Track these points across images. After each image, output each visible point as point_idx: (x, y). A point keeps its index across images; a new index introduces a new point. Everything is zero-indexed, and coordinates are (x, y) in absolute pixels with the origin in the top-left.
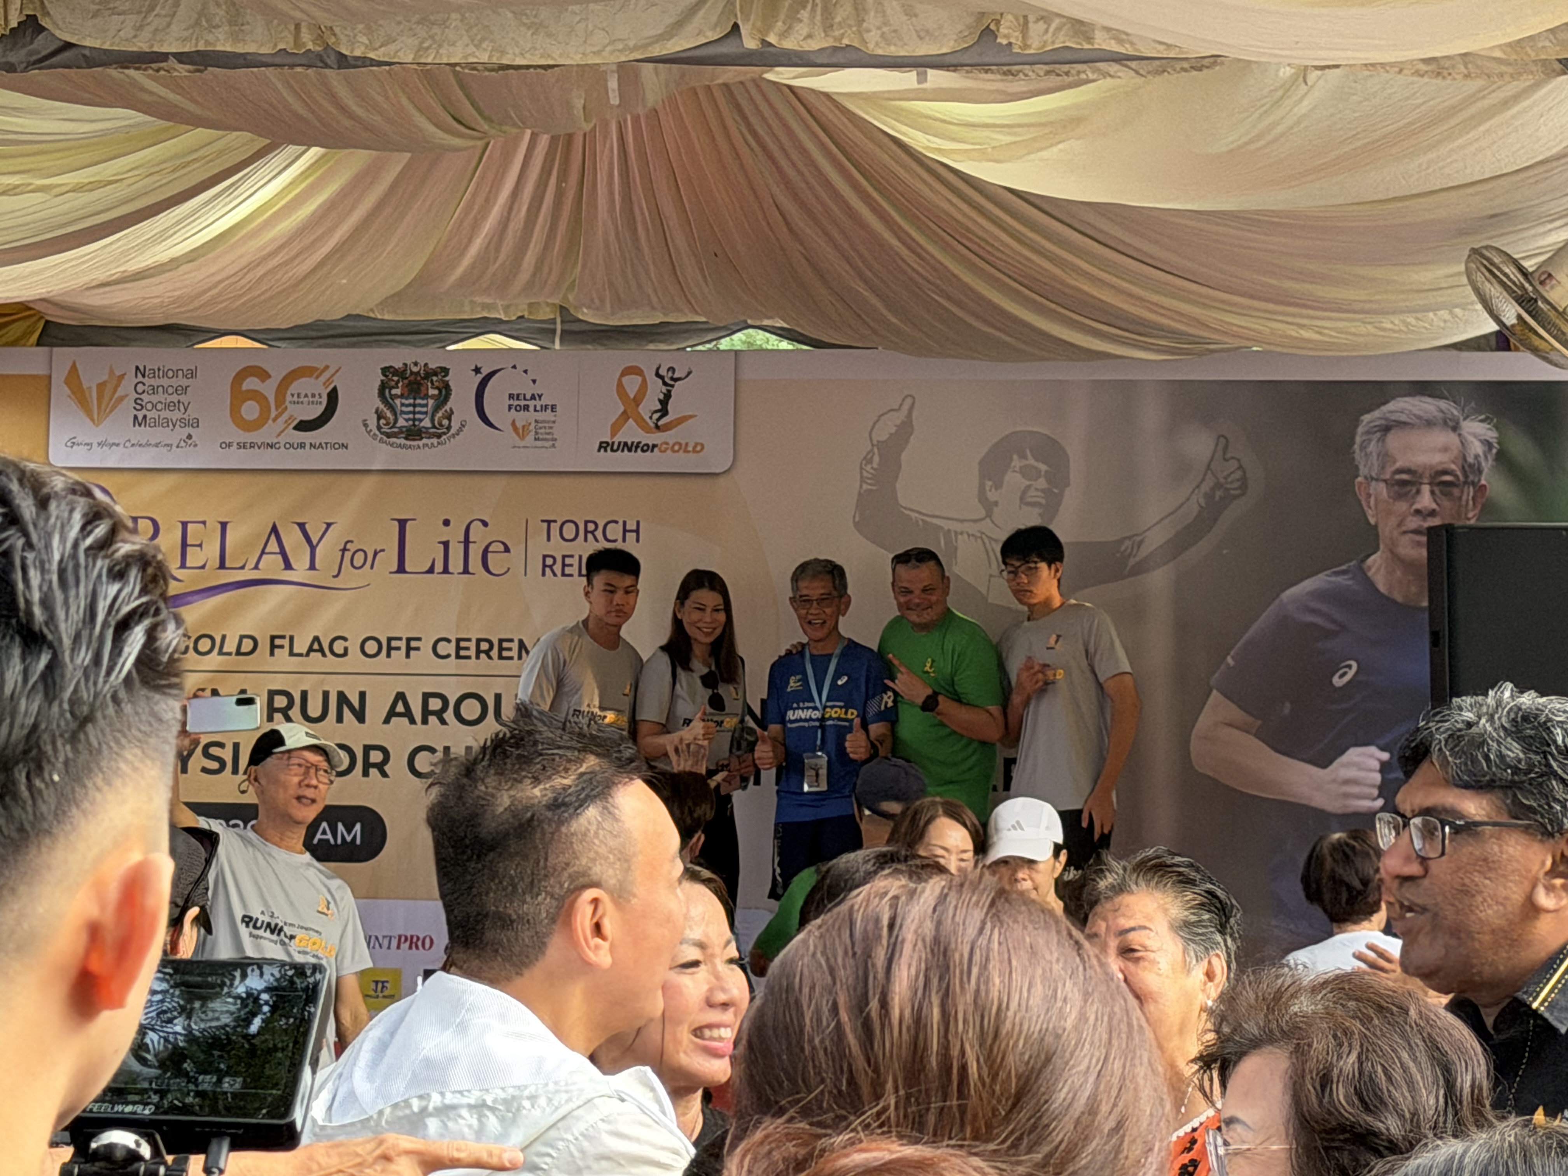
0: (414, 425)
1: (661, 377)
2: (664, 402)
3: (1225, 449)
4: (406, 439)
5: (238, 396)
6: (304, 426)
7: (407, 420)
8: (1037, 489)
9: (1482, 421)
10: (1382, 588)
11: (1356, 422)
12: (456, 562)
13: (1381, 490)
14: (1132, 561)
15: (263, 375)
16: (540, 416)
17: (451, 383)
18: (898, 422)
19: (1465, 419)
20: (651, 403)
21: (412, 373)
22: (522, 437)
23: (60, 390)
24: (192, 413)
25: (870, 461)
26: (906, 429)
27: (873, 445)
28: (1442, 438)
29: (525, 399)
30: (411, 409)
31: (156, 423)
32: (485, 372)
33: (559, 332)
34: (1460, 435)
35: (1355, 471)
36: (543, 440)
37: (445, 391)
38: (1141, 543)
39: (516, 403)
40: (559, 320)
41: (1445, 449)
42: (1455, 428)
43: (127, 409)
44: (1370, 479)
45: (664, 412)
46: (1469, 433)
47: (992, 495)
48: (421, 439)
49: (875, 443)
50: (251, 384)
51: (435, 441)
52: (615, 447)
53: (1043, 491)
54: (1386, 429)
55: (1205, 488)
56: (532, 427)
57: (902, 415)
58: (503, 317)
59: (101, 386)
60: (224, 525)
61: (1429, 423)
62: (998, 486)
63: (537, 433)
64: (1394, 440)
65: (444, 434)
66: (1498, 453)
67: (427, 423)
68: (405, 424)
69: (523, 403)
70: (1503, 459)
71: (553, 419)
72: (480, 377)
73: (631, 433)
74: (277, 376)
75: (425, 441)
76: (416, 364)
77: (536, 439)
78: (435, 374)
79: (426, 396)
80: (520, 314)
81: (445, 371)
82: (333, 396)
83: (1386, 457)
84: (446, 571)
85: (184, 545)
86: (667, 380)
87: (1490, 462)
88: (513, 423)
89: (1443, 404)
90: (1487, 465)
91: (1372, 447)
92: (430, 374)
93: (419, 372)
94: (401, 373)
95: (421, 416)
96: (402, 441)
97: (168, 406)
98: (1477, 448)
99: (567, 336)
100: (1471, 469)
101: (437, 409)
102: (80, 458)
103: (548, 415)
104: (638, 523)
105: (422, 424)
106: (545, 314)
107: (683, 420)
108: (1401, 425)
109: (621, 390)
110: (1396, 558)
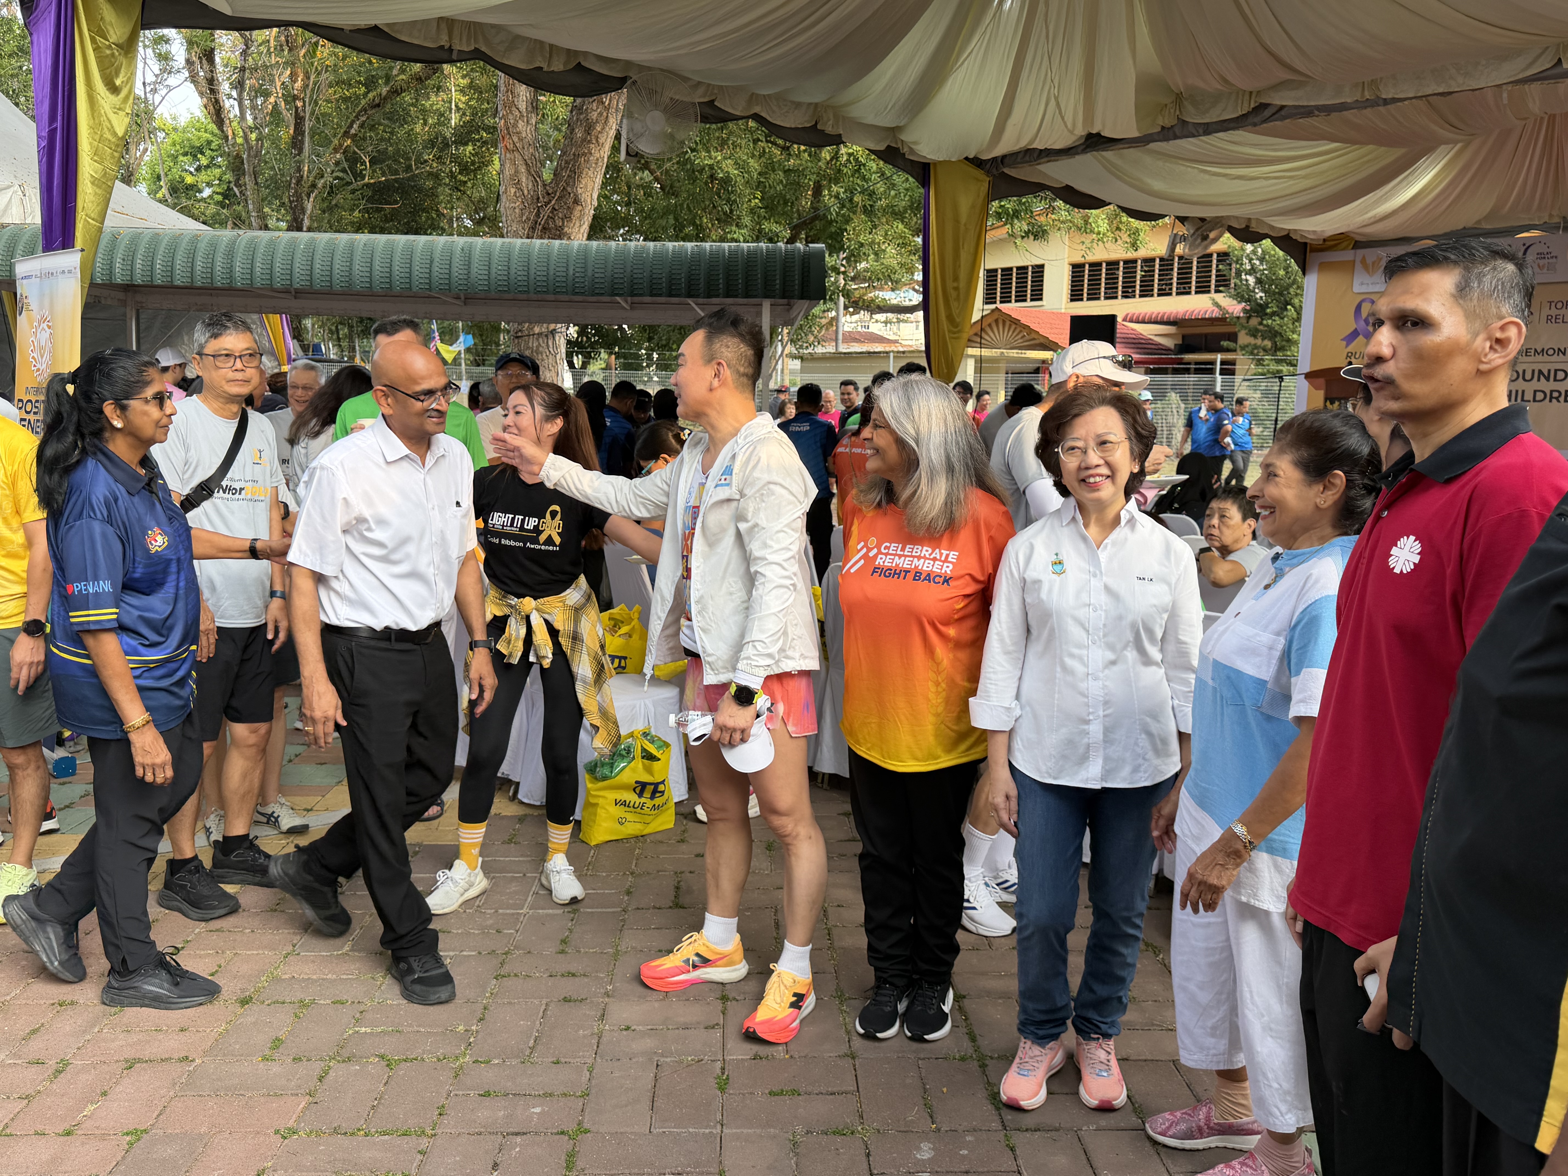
16: (1551, 261)
22: (1541, 269)
23: (1358, 265)
29: (1543, 254)
32: (1527, 244)
33: (1562, 227)
36: (1551, 270)
39: (1539, 255)
40: (1563, 222)
56: (1546, 265)
58: (1537, 223)
59: (1373, 263)
63: (1548, 268)
71: (1556, 261)
72: (1524, 247)
77: (1548, 270)
80: (1546, 221)
88: (1538, 264)
102: (1364, 289)
103: (1554, 260)
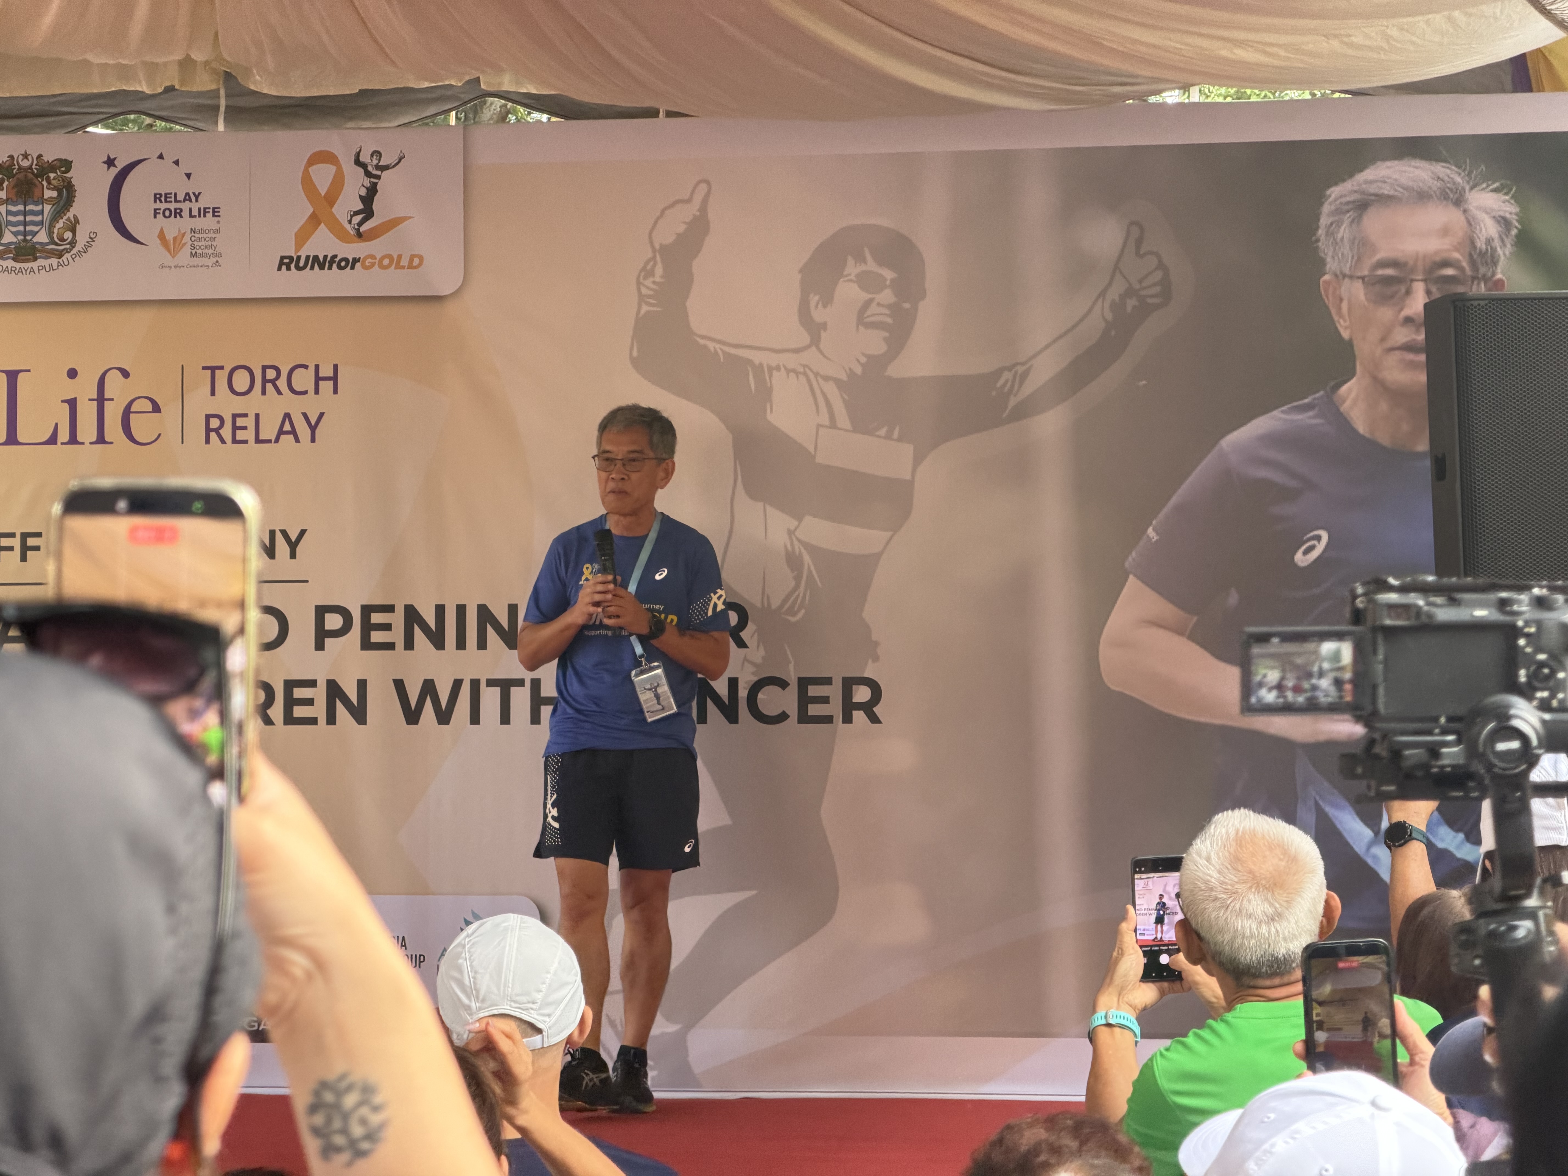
0: (25, 240)
1: (364, 166)
2: (368, 199)
3: (1139, 242)
4: (14, 259)
7: (15, 234)
8: (879, 304)
9: (1495, 190)
10: (1361, 427)
11: (1320, 199)
12: (87, 429)
13: (1357, 291)
14: (1013, 402)
16: (199, 223)
17: (73, 181)
18: (689, 219)
19: (1472, 188)
20: (349, 202)
21: (20, 168)
22: (173, 254)
25: (650, 273)
26: (698, 227)
27: (654, 250)
28: (1439, 216)
29: (176, 201)
30: (21, 218)
32: (120, 164)
33: (222, 109)
34: (1465, 211)
35: (1320, 267)
36: (202, 255)
37: (67, 193)
38: (1026, 374)
39: (163, 206)
40: (222, 93)
41: (1445, 231)
42: (1459, 201)
44: (1340, 276)
45: (368, 212)
46: (1479, 208)
47: (819, 314)
48: (35, 259)
49: (657, 247)
51: (54, 261)
52: (301, 264)
53: (889, 307)
54: (1362, 206)
55: (1114, 294)
56: (187, 239)
57: (693, 209)
58: (145, 89)
61: (1422, 196)
62: (827, 300)
63: (193, 247)
64: (1375, 222)
65: (68, 251)
66: (1517, 236)
67: (42, 237)
68: (14, 240)
69: (173, 206)
70: (1526, 243)
71: (216, 226)
72: (114, 171)
73: (322, 243)
75: (41, 262)
76: (26, 156)
77: (193, 255)
78: (52, 167)
79: (41, 201)
80: (168, 84)
81: (67, 165)
83: (1362, 245)
84: (73, 440)
86: (370, 168)
87: (1509, 249)
88: (162, 236)
89: (1440, 169)
90: (1504, 252)
91: (1344, 232)
92: (44, 169)
93: (30, 167)
94: (6, 169)
95: (36, 229)
96: (10, 263)
98: (1489, 229)
99: (235, 114)
100: (1482, 258)
101: (55, 218)
103: (209, 221)
104: (336, 367)
105: (35, 240)
106: (204, 82)
107: (394, 223)
108: (1383, 199)
109: (308, 184)
110: (1380, 386)
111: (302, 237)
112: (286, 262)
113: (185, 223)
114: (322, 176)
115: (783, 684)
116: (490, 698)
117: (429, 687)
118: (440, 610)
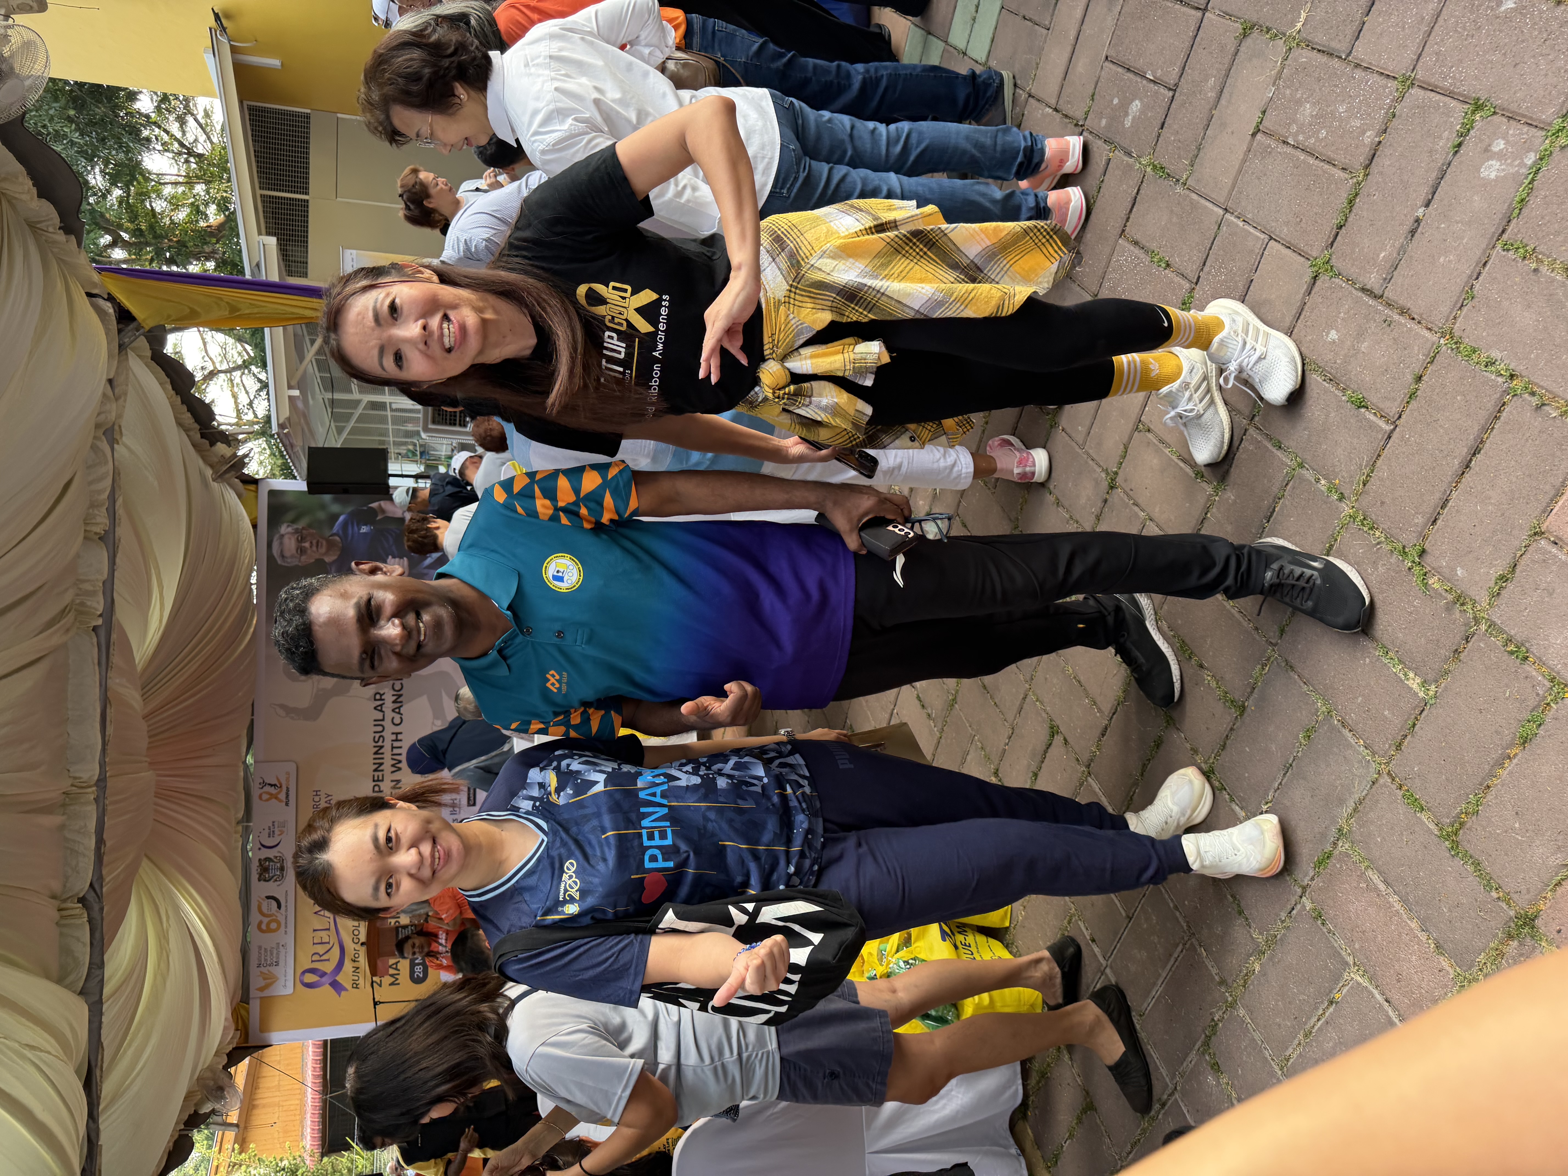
0: (279, 869)
1: (263, 787)
2: (271, 785)
4: (284, 871)
5: (269, 930)
6: (279, 907)
7: (277, 872)
9: (281, 528)
10: (335, 557)
11: (281, 566)
13: (303, 558)
15: (261, 923)
16: (276, 826)
17: (264, 857)
18: (279, 708)
19: (280, 533)
20: (272, 790)
21: (260, 871)
22: (284, 832)
24: (274, 945)
26: (282, 706)
28: (286, 540)
29: (270, 832)
30: (273, 870)
31: (278, 958)
32: (260, 847)
34: (285, 534)
35: (297, 566)
36: (284, 825)
37: (268, 859)
39: (271, 835)
41: (290, 539)
42: (282, 536)
43: (273, 969)
44: (300, 561)
45: (275, 785)
46: (285, 531)
48: (284, 866)
49: (286, 716)
50: (264, 927)
51: (285, 861)
52: (287, 801)
54: (283, 556)
56: (280, 829)
57: (277, 706)
58: (240, 843)
59: (265, 979)
60: (314, 930)
61: (281, 544)
63: (282, 827)
64: (287, 554)
65: (282, 858)
66: (292, 523)
67: (279, 865)
69: (272, 833)
70: (294, 521)
71: (277, 822)
72: (262, 848)
73: (282, 796)
74: (261, 918)
76: (257, 870)
77: (284, 827)
78: (261, 863)
79: (269, 866)
81: (260, 860)
82: (268, 897)
83: (292, 556)
85: (322, 943)
86: (264, 785)
89: (275, 539)
90: (295, 526)
91: (289, 560)
92: (261, 865)
94: (260, 875)
95: (276, 867)
97: (272, 954)
98: (290, 529)
99: (248, 821)
100: (297, 531)
101: (273, 861)
102: (290, 984)
103: (276, 824)
104: (314, 791)
106: (240, 828)
107: (278, 779)
108: (282, 551)
109: (267, 800)
110: (326, 553)
111: (281, 801)
112: (287, 804)
113: (276, 830)
114: (265, 797)
115: (393, 684)
116: (396, 751)
117: (393, 766)
118: (374, 764)
